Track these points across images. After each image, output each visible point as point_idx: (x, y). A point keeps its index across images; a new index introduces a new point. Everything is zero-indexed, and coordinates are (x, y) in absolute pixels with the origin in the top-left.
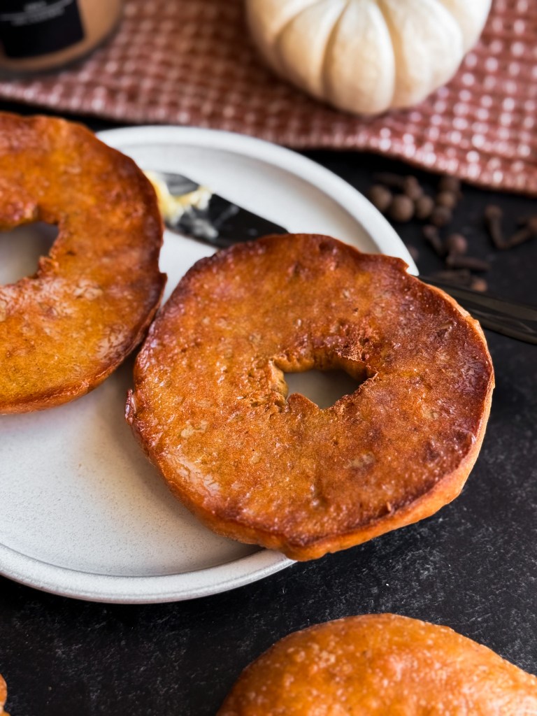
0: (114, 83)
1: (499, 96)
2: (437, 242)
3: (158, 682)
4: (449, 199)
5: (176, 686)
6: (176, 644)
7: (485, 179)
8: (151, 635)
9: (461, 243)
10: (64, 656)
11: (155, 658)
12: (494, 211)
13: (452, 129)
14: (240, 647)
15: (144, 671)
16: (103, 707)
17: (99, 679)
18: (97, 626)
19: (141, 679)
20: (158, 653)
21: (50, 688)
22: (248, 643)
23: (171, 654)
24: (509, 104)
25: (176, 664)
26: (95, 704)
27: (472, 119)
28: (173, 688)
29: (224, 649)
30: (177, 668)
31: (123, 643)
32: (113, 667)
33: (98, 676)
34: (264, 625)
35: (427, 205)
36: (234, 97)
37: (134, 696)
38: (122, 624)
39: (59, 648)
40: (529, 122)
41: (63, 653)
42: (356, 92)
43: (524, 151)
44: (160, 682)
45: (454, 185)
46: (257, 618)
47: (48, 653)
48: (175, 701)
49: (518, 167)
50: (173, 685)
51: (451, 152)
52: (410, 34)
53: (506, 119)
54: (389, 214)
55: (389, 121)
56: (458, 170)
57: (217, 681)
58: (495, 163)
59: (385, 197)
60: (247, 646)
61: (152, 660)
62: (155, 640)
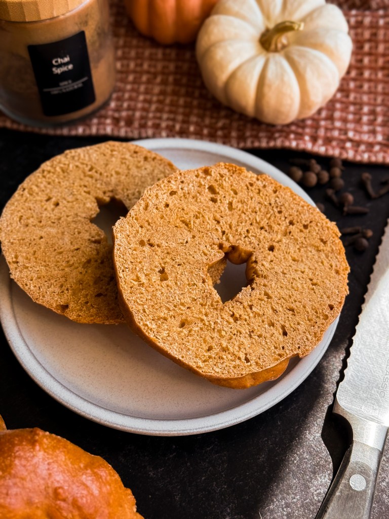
0: (116, 115)
1: (359, 104)
2: (335, 198)
3: (214, 485)
4: (337, 171)
5: (226, 487)
6: (220, 461)
7: (358, 158)
8: (205, 457)
9: (350, 198)
10: (154, 476)
11: (210, 471)
12: (366, 175)
13: (333, 129)
14: (259, 459)
15: (205, 479)
16: (184, 504)
17: (179, 487)
18: (171, 456)
19: (204, 485)
20: (211, 468)
21: (150, 496)
22: (263, 456)
23: (219, 468)
24: (366, 109)
25: (223, 473)
26: (179, 503)
27: (345, 120)
28: (224, 488)
29: (249, 461)
30: (224, 476)
31: (189, 464)
32: (185, 479)
33: (177, 486)
34: (271, 444)
35: (325, 176)
36: (194, 119)
37: (201, 495)
38: (185, 453)
39: (151, 471)
40: (380, 119)
41: (154, 474)
42: (278, 112)
43: (380, 138)
44: (216, 485)
45: (340, 163)
46: (266, 441)
47: (145, 475)
48: (227, 496)
49: (377, 148)
50: (223, 486)
51: (334, 143)
52: (309, 75)
53: (365, 119)
54: (302, 184)
55: (293, 128)
56: (341, 154)
57: (249, 480)
58: (363, 147)
59: (299, 173)
60: (263, 458)
61: (208, 473)
62: (207, 460)
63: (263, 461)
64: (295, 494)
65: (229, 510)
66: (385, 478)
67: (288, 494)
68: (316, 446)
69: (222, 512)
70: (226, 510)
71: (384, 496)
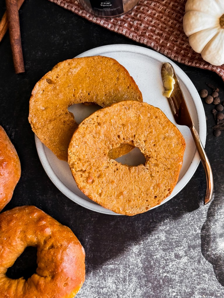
3: (88, 224)
5: (92, 227)
14: (111, 223)
15: (85, 220)
17: (74, 218)
19: (84, 222)
29: (107, 222)
31: (82, 211)
32: (78, 217)
37: (81, 226)
39: (66, 207)
41: (67, 209)
47: (63, 207)
48: (91, 231)
57: (103, 229)
60: (113, 223)
61: (88, 218)
62: (90, 213)
63: (112, 225)
64: (117, 244)
65: (89, 237)
66: (157, 255)
67: (115, 242)
68: (136, 229)
69: (86, 236)
70: (88, 236)
71: (152, 261)
